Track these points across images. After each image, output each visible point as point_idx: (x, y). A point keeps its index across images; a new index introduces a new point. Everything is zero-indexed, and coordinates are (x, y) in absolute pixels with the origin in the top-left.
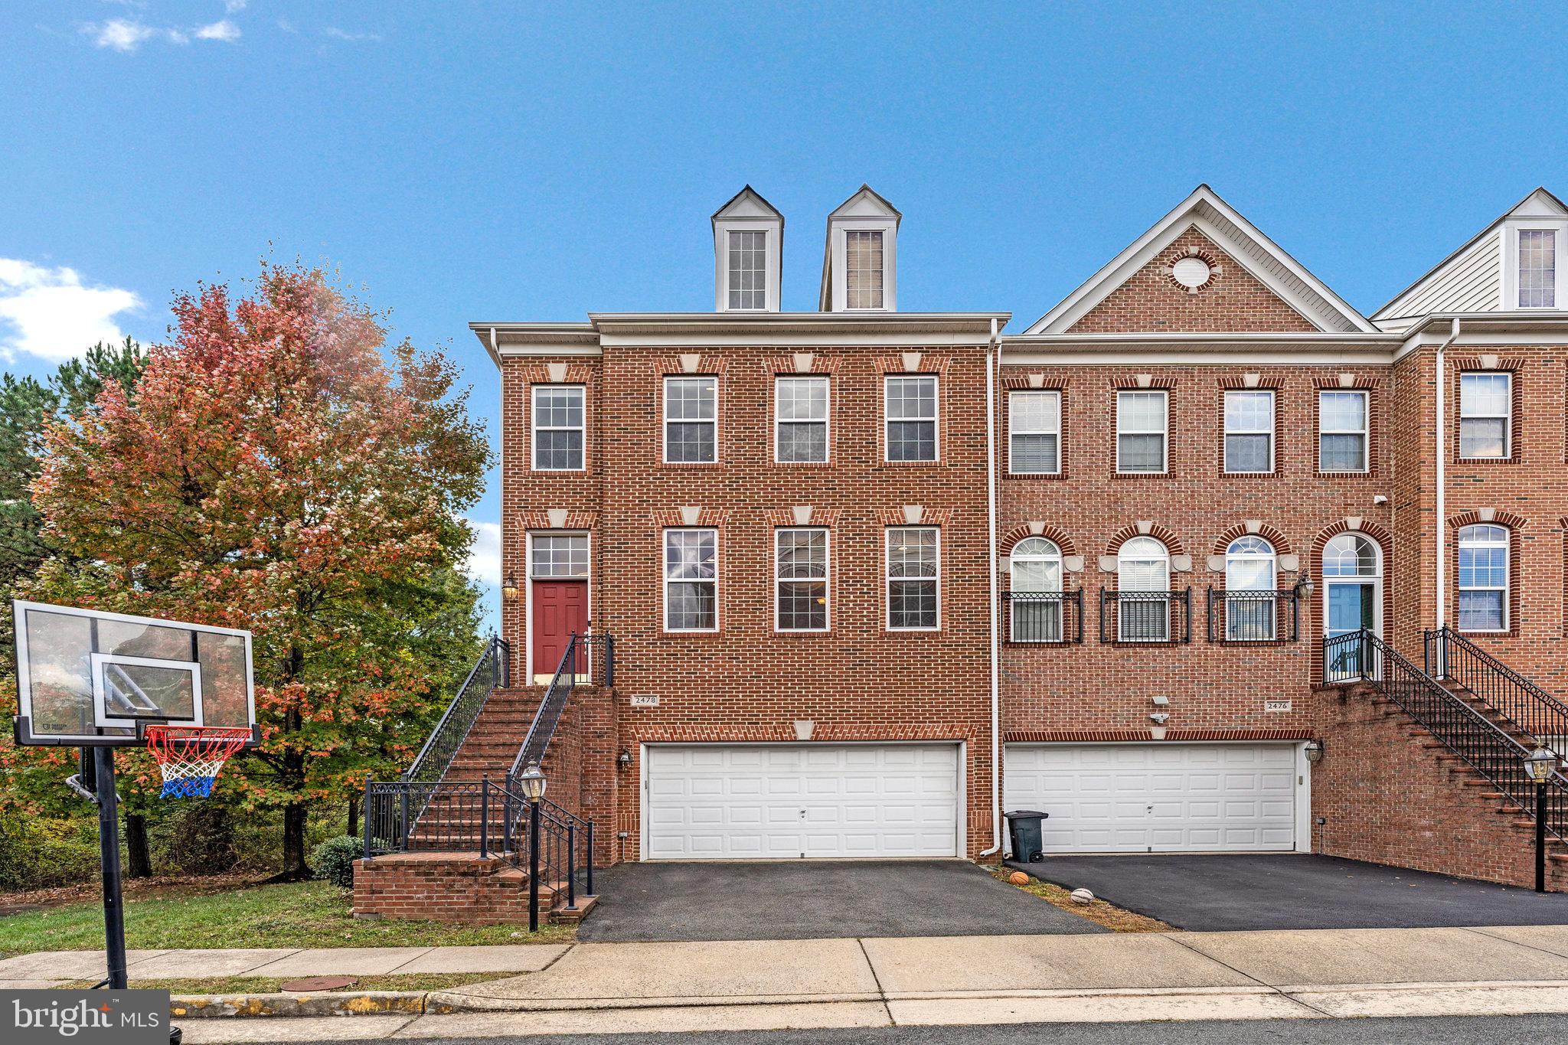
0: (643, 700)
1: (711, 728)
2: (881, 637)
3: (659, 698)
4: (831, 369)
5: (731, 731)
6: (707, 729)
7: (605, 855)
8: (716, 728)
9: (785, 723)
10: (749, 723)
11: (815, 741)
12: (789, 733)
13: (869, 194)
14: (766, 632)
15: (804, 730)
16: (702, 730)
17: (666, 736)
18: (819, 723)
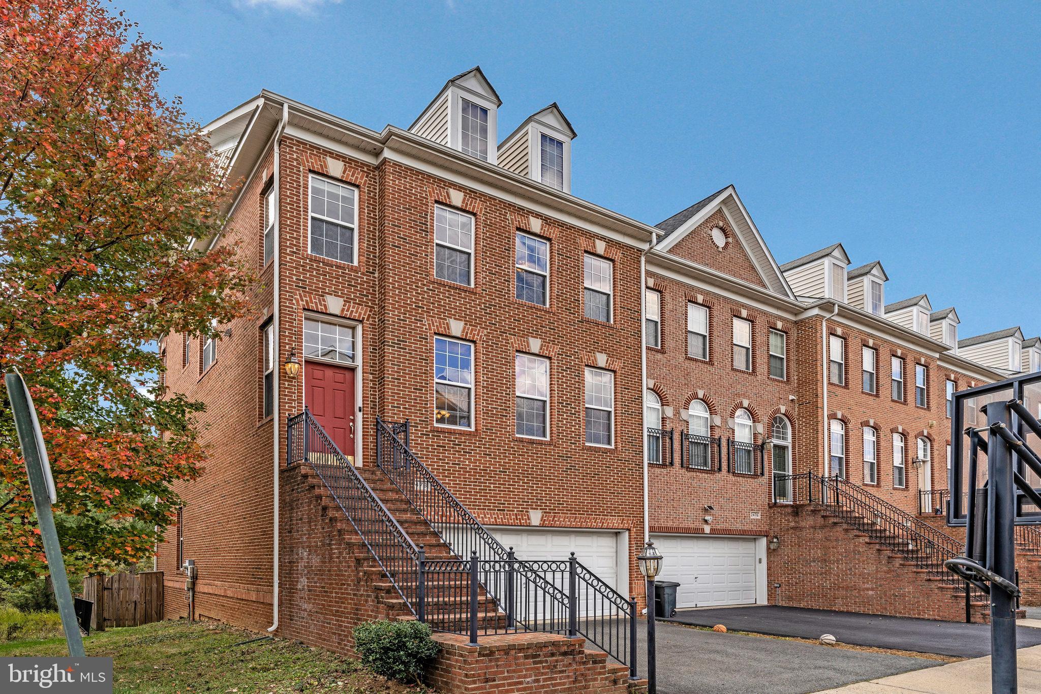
0: (417, 484)
2: (583, 449)
4: (553, 236)
5: (485, 515)
9: (522, 511)
10: (498, 510)
11: (543, 527)
12: (526, 520)
14: (510, 435)
15: (536, 518)
18: (545, 512)
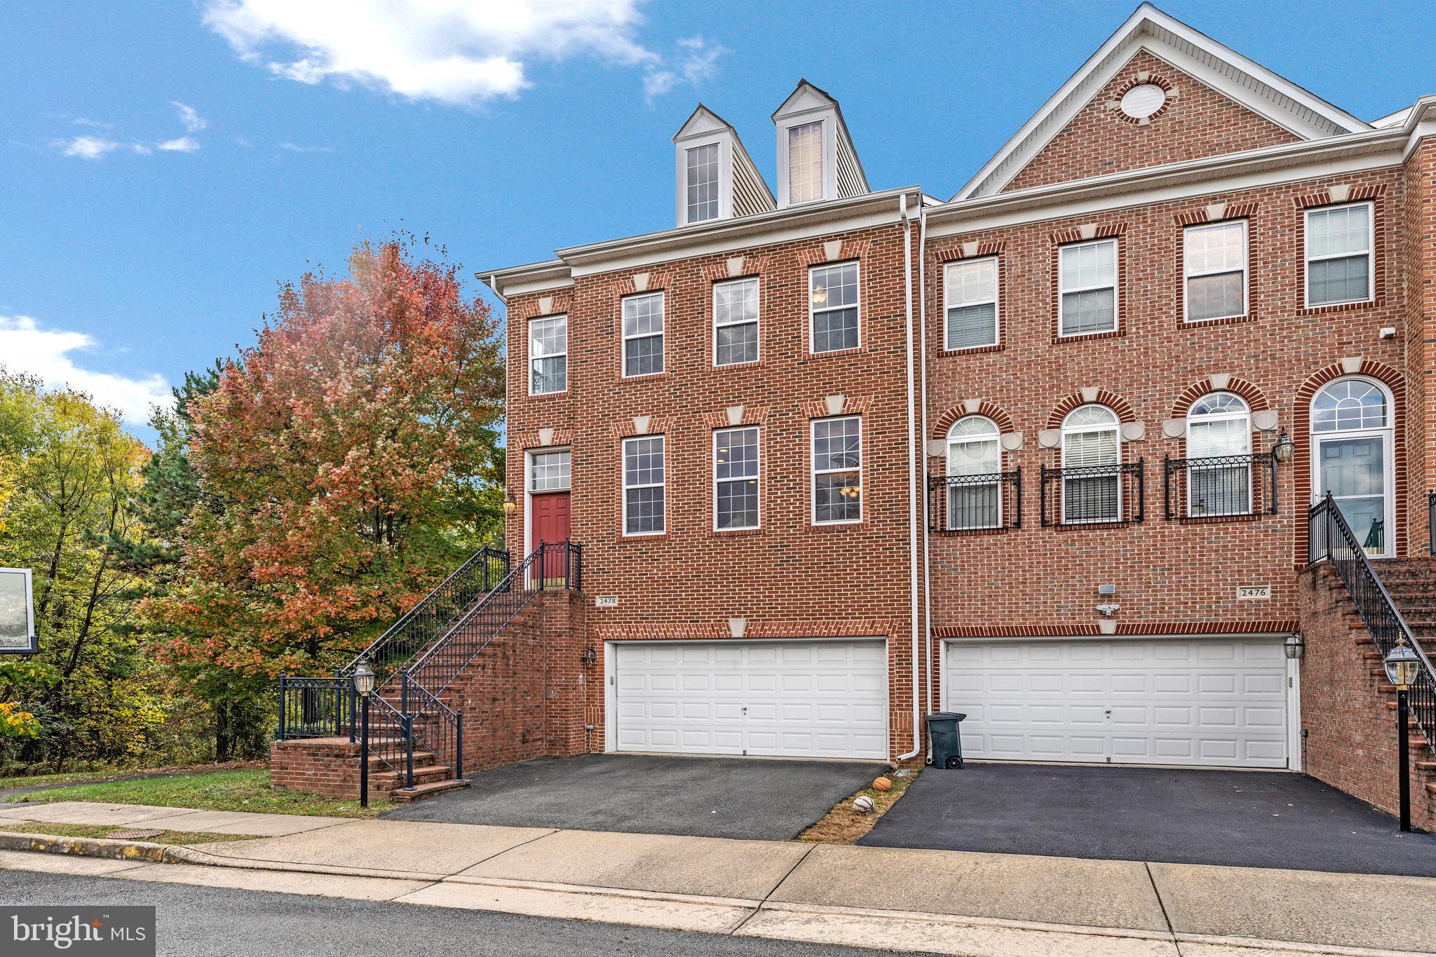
0: (606, 601)
1: (659, 626)
2: (806, 532)
3: (617, 599)
4: (760, 269)
5: (675, 629)
6: (655, 627)
7: (564, 746)
8: (663, 627)
9: (721, 621)
10: (691, 622)
11: (748, 638)
12: (725, 630)
13: (807, 86)
14: (704, 532)
15: (737, 628)
16: (652, 629)
17: (623, 634)
18: (750, 620)
